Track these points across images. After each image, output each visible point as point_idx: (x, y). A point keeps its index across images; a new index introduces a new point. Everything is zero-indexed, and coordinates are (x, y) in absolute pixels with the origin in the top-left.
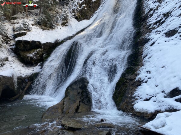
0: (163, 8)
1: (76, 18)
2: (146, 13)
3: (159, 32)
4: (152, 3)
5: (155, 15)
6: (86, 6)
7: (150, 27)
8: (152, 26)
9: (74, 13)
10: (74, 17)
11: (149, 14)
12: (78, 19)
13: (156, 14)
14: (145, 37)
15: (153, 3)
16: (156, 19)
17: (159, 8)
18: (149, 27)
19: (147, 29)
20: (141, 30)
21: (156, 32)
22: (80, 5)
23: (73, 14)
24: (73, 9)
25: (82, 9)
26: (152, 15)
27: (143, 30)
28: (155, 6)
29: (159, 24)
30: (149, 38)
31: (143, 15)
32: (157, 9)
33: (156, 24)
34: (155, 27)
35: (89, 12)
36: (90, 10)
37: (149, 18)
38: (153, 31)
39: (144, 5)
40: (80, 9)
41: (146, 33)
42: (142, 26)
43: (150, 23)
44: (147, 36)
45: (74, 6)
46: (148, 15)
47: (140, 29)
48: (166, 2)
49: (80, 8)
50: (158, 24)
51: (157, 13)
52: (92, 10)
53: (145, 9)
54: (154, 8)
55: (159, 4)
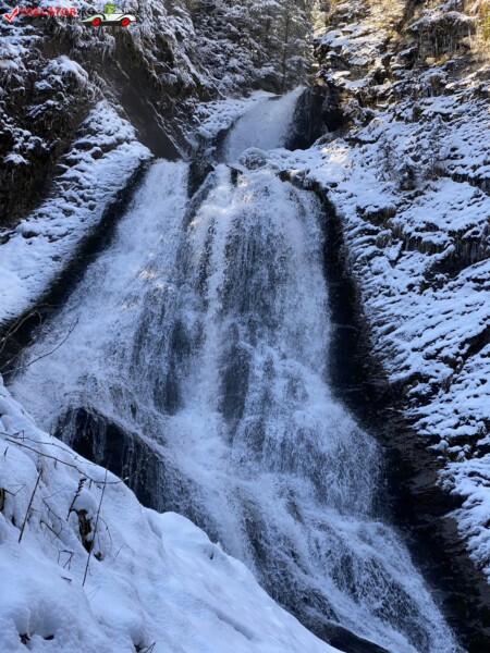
0: (476, 396)
2: (391, 379)
3: (485, 482)
4: (414, 351)
5: (443, 408)
7: (435, 447)
8: (446, 447)
11: (413, 390)
13: (449, 408)
14: (440, 485)
15: (421, 354)
16: (456, 427)
17: (453, 387)
18: (429, 444)
19: (421, 447)
21: (472, 474)
26: (425, 400)
27: (402, 447)
28: (437, 371)
29: (473, 450)
30: (462, 493)
31: (381, 383)
32: (446, 385)
33: (462, 446)
37: (411, 406)
38: (452, 466)
39: (372, 340)
42: (387, 428)
44: (447, 481)
48: (483, 382)
50: (467, 447)
51: (449, 401)
54: (431, 377)
55: (451, 371)
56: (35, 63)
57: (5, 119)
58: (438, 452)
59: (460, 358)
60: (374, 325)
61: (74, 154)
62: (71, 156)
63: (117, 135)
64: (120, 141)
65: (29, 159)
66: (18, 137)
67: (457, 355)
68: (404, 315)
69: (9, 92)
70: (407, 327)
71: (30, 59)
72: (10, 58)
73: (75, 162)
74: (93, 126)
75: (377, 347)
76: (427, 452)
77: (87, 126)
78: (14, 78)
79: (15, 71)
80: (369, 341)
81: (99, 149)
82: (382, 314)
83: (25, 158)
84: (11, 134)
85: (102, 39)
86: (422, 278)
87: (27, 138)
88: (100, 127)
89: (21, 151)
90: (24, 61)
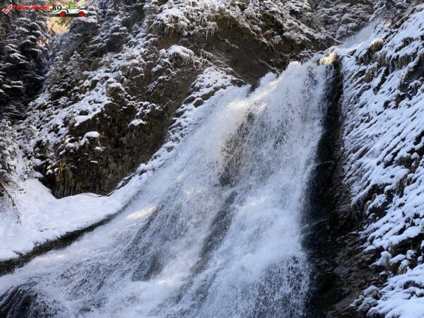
1: (48, 181)
2: (354, 200)
3: (418, 291)
4: (378, 164)
5: (394, 215)
6: (102, 140)
7: (378, 263)
8: (388, 259)
9: (42, 158)
10: (39, 174)
11: (371, 206)
12: (58, 185)
13: (399, 213)
14: (358, 304)
15: (382, 164)
16: (401, 232)
17: (407, 189)
18: (374, 259)
19: (364, 266)
20: (341, 271)
21: (406, 286)
22: (77, 132)
23: (39, 162)
24: (39, 144)
25: (81, 147)
26: (380, 212)
27: (346, 271)
28: (392, 177)
29: (417, 255)
31: (343, 208)
32: (400, 190)
33: (404, 253)
34: (399, 263)
35: (113, 165)
36: (117, 158)
37: (369, 222)
38: (392, 281)
39: (346, 168)
40: (71, 145)
41: (362, 287)
42: (341, 254)
43: (377, 243)
44: (370, 299)
45: (45, 131)
46: (363, 210)
47: (335, 265)
49: (71, 141)
50: (410, 252)
51: (401, 205)
52: (126, 157)
53: (349, 185)
54: (387, 184)
55: (405, 171)
56: (151, 56)
57: (129, 98)
58: (381, 268)
59: (415, 155)
60: (350, 153)
61: (182, 108)
62: (180, 110)
63: (214, 85)
64: (216, 89)
65: (147, 120)
66: (139, 107)
67: (412, 151)
68: (377, 133)
69: (132, 80)
70: (378, 145)
71: (147, 55)
72: (133, 58)
73: (182, 113)
74: (197, 85)
75: (349, 174)
76: (370, 270)
77: (193, 86)
78: (135, 70)
79: (136, 65)
80: (343, 170)
81: (200, 99)
82: (358, 139)
83: (144, 120)
84: (134, 107)
85: (205, 26)
86: (398, 92)
87: (145, 107)
88: (202, 84)
89: (141, 117)
90: (144, 56)
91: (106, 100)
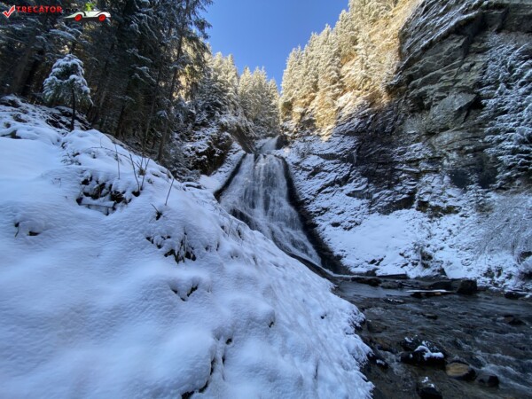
0: (320, 202)
2: (301, 199)
3: (322, 221)
6: (207, 159)
11: (306, 202)
16: (316, 209)
17: (315, 201)
20: (304, 215)
21: (319, 220)
25: (202, 161)
30: (317, 224)
31: (298, 201)
33: (317, 213)
35: (210, 167)
37: (306, 205)
38: (316, 218)
42: (302, 210)
43: (310, 210)
47: (302, 213)
48: (321, 199)
49: (198, 157)
51: (314, 204)
52: (214, 165)
53: (299, 196)
56: (219, 134)
57: (214, 147)
58: (312, 215)
60: (297, 188)
62: (228, 154)
64: (239, 150)
65: (219, 155)
67: (315, 193)
68: (303, 185)
69: (214, 140)
70: (304, 188)
72: (213, 133)
76: (309, 215)
77: (231, 147)
78: (215, 137)
80: (296, 192)
81: (234, 152)
82: (298, 185)
84: (215, 150)
85: (234, 127)
86: (307, 177)
87: (219, 151)
88: (234, 147)
91: (208, 146)
